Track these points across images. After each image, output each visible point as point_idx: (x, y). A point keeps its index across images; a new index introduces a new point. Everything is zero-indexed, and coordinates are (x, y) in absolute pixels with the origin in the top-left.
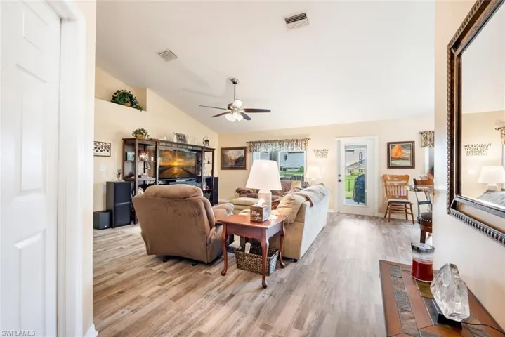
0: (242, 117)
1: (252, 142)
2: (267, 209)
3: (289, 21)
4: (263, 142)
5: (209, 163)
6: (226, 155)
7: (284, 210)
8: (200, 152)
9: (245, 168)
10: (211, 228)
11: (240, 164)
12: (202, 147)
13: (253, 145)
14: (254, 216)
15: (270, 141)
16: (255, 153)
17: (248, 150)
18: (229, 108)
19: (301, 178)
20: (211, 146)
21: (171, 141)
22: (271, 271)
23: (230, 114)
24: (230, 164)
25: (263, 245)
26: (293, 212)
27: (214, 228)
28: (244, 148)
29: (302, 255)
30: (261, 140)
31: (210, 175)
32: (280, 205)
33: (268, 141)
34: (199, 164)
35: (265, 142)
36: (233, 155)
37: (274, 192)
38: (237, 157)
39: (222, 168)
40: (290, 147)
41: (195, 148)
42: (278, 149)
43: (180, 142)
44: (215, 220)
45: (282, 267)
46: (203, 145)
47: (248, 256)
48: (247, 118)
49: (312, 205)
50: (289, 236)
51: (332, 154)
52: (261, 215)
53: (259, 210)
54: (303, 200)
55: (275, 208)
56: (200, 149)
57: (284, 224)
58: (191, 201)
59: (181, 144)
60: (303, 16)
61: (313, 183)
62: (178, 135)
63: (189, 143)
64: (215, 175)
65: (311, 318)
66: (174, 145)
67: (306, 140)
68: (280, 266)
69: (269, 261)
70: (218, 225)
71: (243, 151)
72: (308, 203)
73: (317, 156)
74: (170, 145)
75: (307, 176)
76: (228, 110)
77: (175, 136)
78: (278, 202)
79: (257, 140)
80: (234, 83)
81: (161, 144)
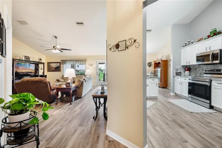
0: (59, 51)
1: (63, 60)
2: (71, 83)
3: (78, 23)
4: (68, 60)
5: (41, 69)
6: (50, 66)
7: (77, 83)
8: (37, 64)
9: (60, 71)
10: (51, 91)
11: (58, 69)
12: (38, 62)
13: (64, 62)
14: (67, 85)
15: (71, 60)
16: (64, 65)
17: (61, 63)
18: (54, 48)
19: (84, 74)
20: (42, 62)
21: (21, 59)
22: (73, 101)
23: (54, 50)
24: (52, 69)
25: (70, 93)
26: (80, 84)
27: (52, 91)
28: (60, 63)
29: (83, 96)
30: (67, 59)
31: (42, 74)
32: (76, 82)
33: (70, 60)
34: (37, 69)
35: (69, 60)
36: (54, 65)
37: (73, 78)
38: (56, 66)
39: (48, 71)
40: (79, 63)
41: (34, 63)
42: (75, 63)
43: (26, 60)
44: (52, 88)
45: (76, 100)
46: (38, 61)
47: (65, 98)
48: (62, 52)
49: (86, 81)
50: (78, 91)
51: (94, 66)
52: (69, 85)
53: (69, 83)
54: (83, 80)
55: (74, 83)
56: (37, 63)
57: (77, 87)
58: (43, 82)
59: (27, 61)
60: (82, 23)
61: (88, 75)
62: (25, 57)
63: (31, 60)
64: (45, 74)
65: (84, 107)
66: (23, 61)
67: (85, 60)
68: (76, 99)
69: (72, 98)
70: (53, 90)
71: (59, 64)
72: (84, 81)
73: (89, 66)
74: (21, 61)
75: (86, 73)
76: (53, 48)
77: (24, 57)
78: (75, 81)
79: (66, 59)
80: (56, 38)
81: (16, 60)
